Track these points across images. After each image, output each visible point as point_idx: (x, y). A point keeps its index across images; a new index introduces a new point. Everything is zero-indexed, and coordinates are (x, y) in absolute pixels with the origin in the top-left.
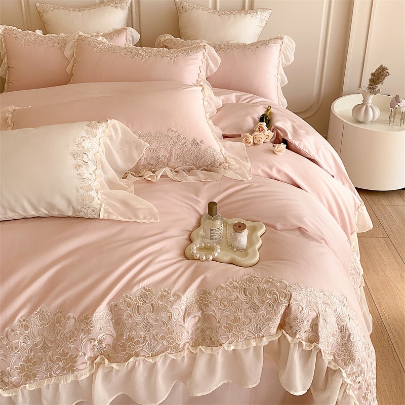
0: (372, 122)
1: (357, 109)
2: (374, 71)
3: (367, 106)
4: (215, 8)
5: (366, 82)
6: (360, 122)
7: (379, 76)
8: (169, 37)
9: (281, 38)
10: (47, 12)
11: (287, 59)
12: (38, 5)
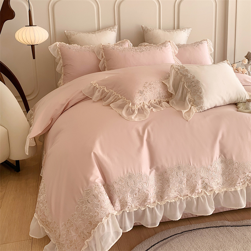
3: (248, 71)
4: (160, 28)
9: (206, 40)
10: (73, 35)
12: (65, 31)
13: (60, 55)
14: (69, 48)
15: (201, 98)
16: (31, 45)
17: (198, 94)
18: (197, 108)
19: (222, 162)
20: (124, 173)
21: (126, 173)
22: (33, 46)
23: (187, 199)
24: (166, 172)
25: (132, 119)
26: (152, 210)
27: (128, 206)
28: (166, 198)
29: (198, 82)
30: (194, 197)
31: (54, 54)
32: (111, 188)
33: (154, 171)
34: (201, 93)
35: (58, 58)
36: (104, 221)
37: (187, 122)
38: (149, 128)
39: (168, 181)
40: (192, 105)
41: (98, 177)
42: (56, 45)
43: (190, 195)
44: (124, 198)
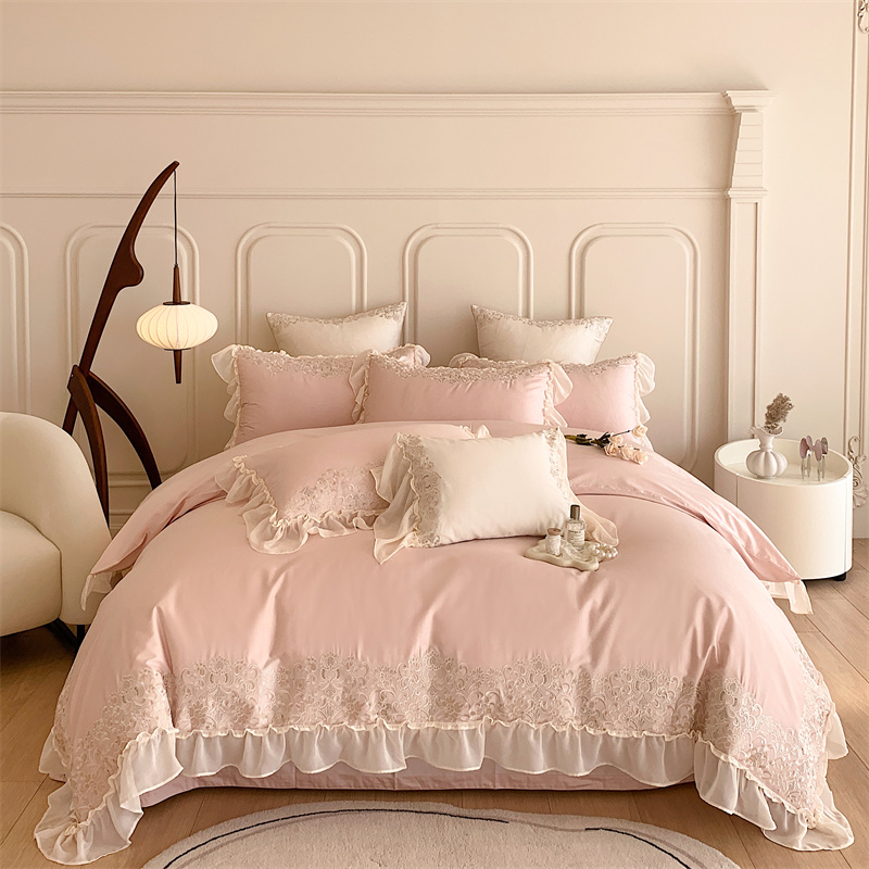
0: (777, 476)
1: (753, 458)
2: (771, 402)
3: (767, 453)
5: (761, 420)
6: (759, 477)
7: (778, 410)
8: (471, 356)
9: (635, 357)
10: (287, 325)
11: (645, 384)
12: (269, 315)
13: (237, 378)
14: (259, 362)
15: (434, 515)
16: (175, 351)
17: (431, 505)
18: (421, 537)
19: (433, 661)
20: (208, 656)
21: (212, 656)
22: (177, 353)
23: (340, 730)
24: (300, 667)
25: (263, 549)
26: (259, 742)
27: (206, 725)
28: (292, 721)
29: (436, 478)
30: (355, 730)
31: (223, 373)
32: (178, 683)
33: (278, 661)
34: (436, 503)
35: (232, 384)
36: (142, 739)
37: (378, 566)
38: (291, 570)
39: (302, 685)
40: (414, 530)
41: (155, 657)
42: (231, 351)
43: (346, 723)
44: (199, 706)
